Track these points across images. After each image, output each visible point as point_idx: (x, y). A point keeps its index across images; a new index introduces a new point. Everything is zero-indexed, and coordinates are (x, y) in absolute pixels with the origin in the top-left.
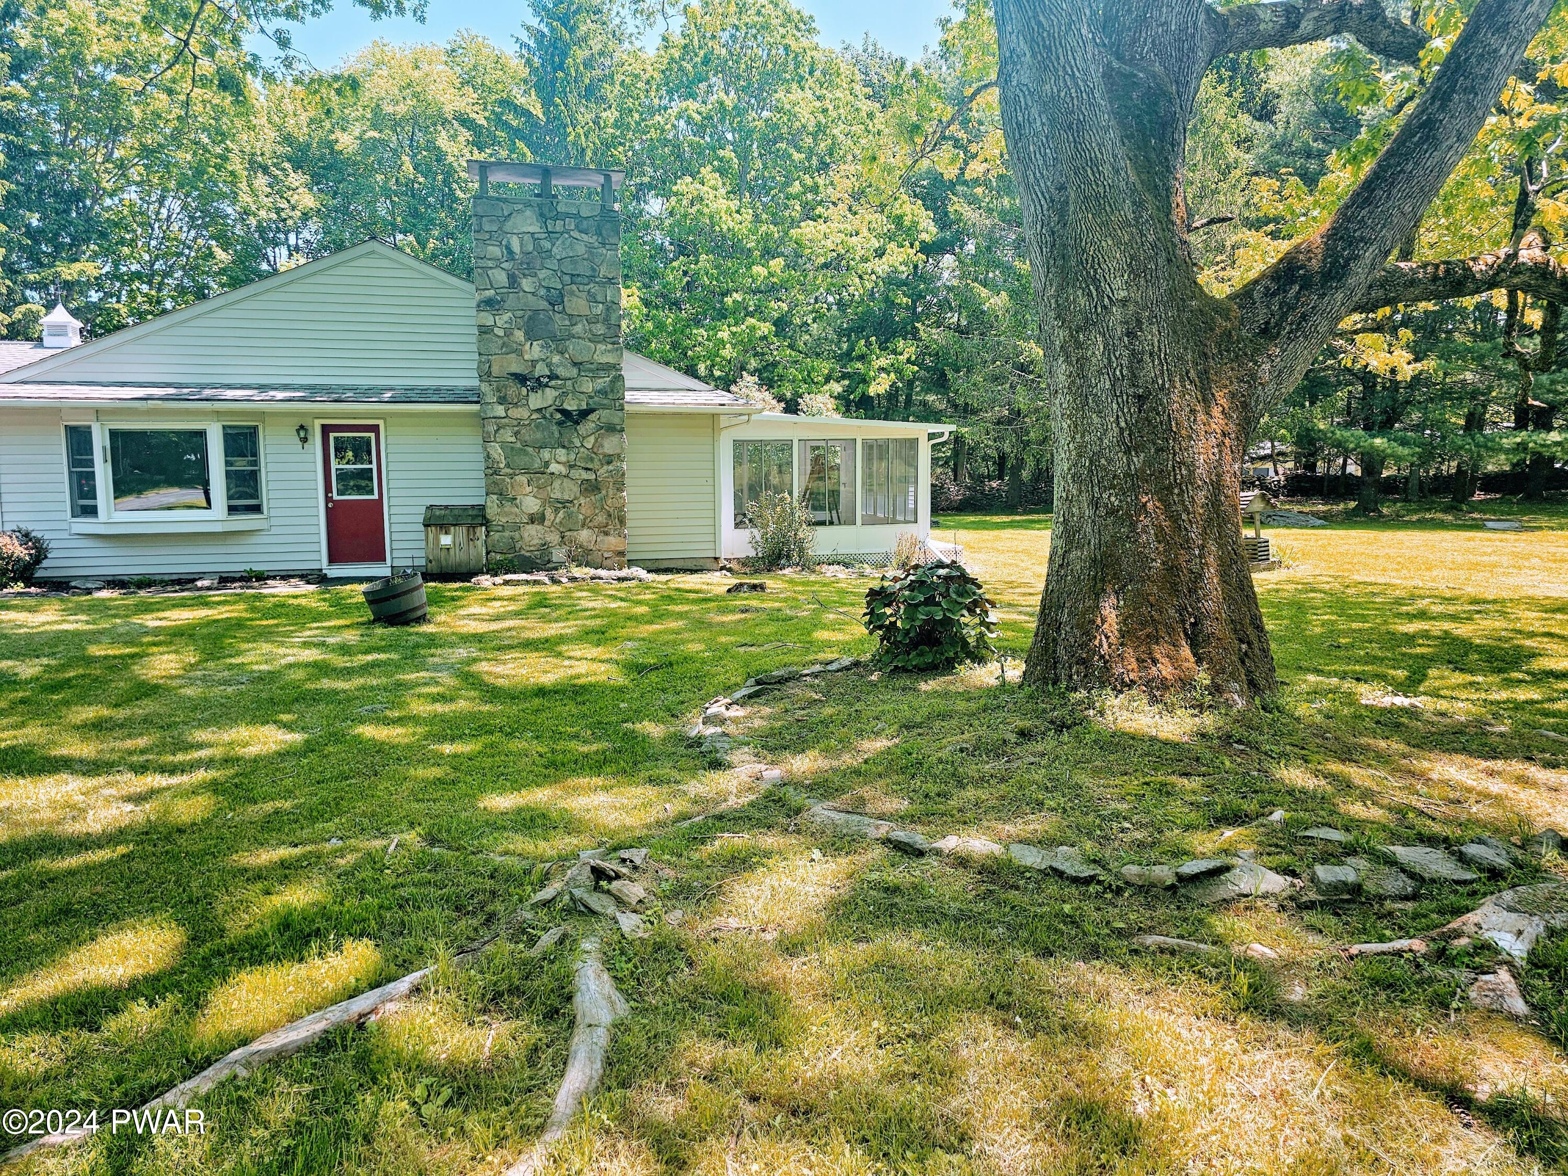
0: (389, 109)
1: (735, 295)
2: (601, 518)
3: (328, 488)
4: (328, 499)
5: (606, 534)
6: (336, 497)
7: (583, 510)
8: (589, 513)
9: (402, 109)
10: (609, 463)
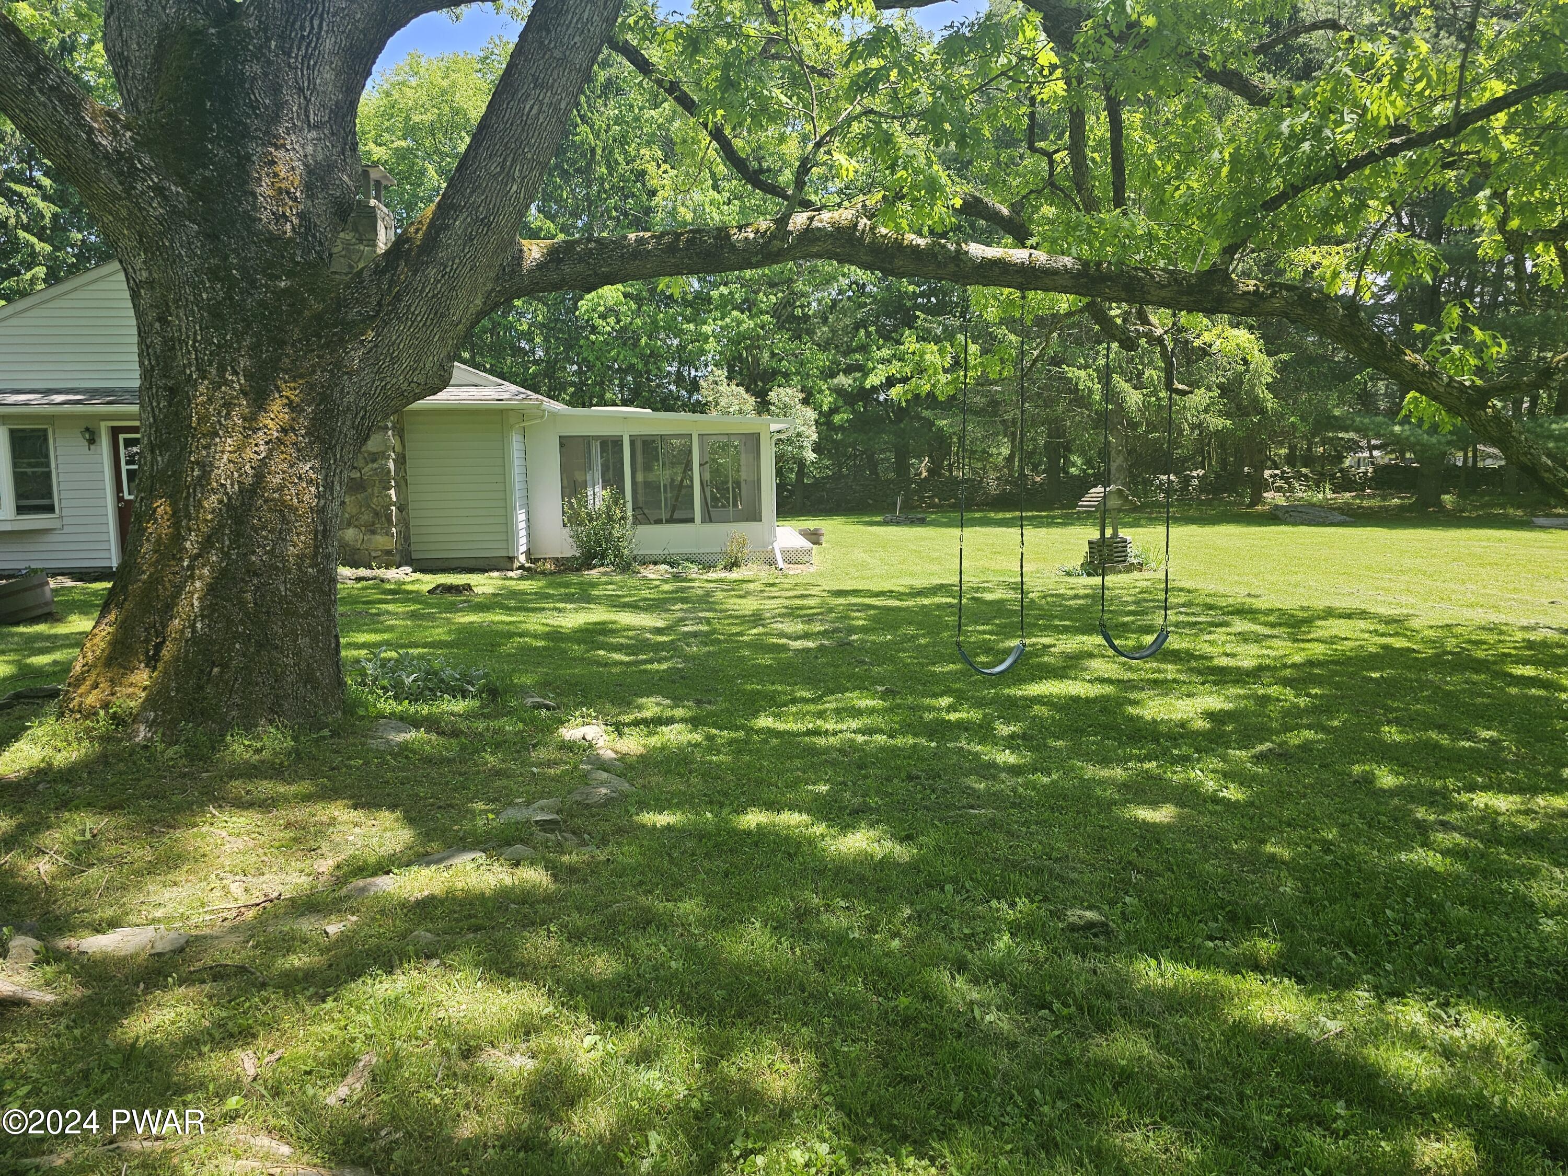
0: (417, 118)
1: (722, 288)
2: (366, 517)
3: (119, 488)
4: (120, 499)
5: (373, 532)
6: (127, 497)
7: (348, 509)
8: (354, 511)
9: (428, 117)
10: (373, 461)
